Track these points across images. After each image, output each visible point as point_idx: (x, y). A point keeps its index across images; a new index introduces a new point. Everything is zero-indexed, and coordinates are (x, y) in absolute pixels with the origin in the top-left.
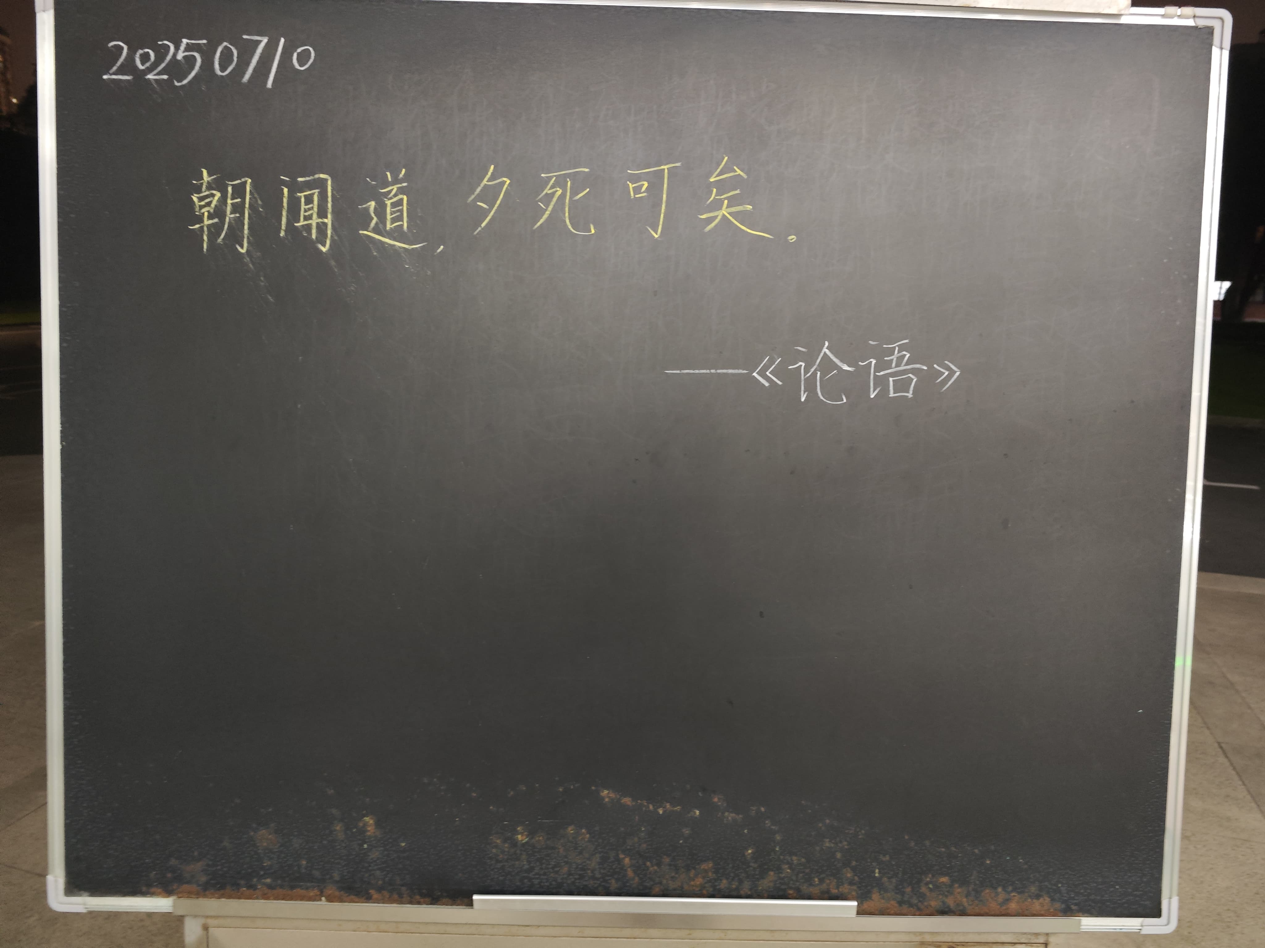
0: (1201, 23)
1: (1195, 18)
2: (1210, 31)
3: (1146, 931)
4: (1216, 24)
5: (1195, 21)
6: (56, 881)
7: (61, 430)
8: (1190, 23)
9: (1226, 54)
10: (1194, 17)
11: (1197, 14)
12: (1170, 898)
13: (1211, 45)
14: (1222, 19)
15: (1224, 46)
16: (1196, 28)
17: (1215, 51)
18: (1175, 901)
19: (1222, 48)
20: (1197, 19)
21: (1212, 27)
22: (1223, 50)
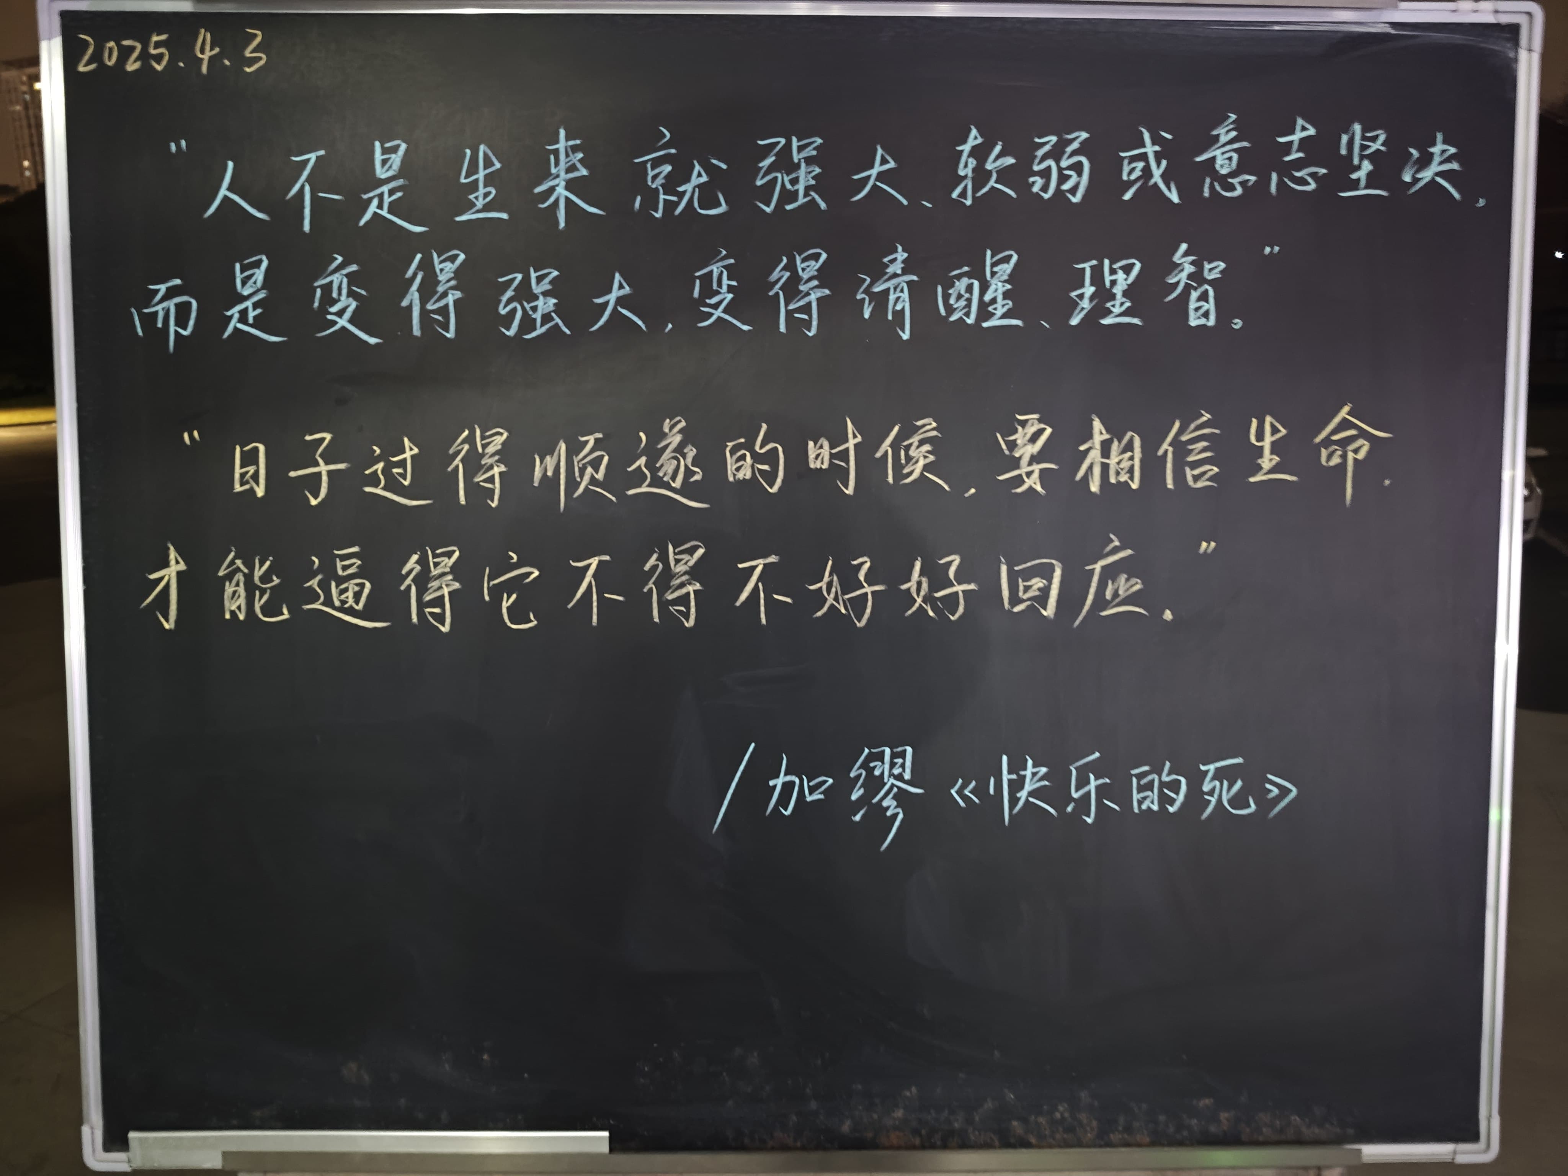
0: (1504, 19)
2: (1515, 29)
3: (1461, 1159)
4: (1523, 21)
5: (1496, 17)
8: (1491, 19)
9: (1537, 58)
10: (1496, 12)
12: (1489, 1118)
13: (1516, 46)
14: (1529, 14)
15: (1534, 48)
16: (1497, 25)
17: (1523, 56)
18: (1496, 1122)
20: (1498, 15)
21: (1518, 24)
22: (1533, 54)
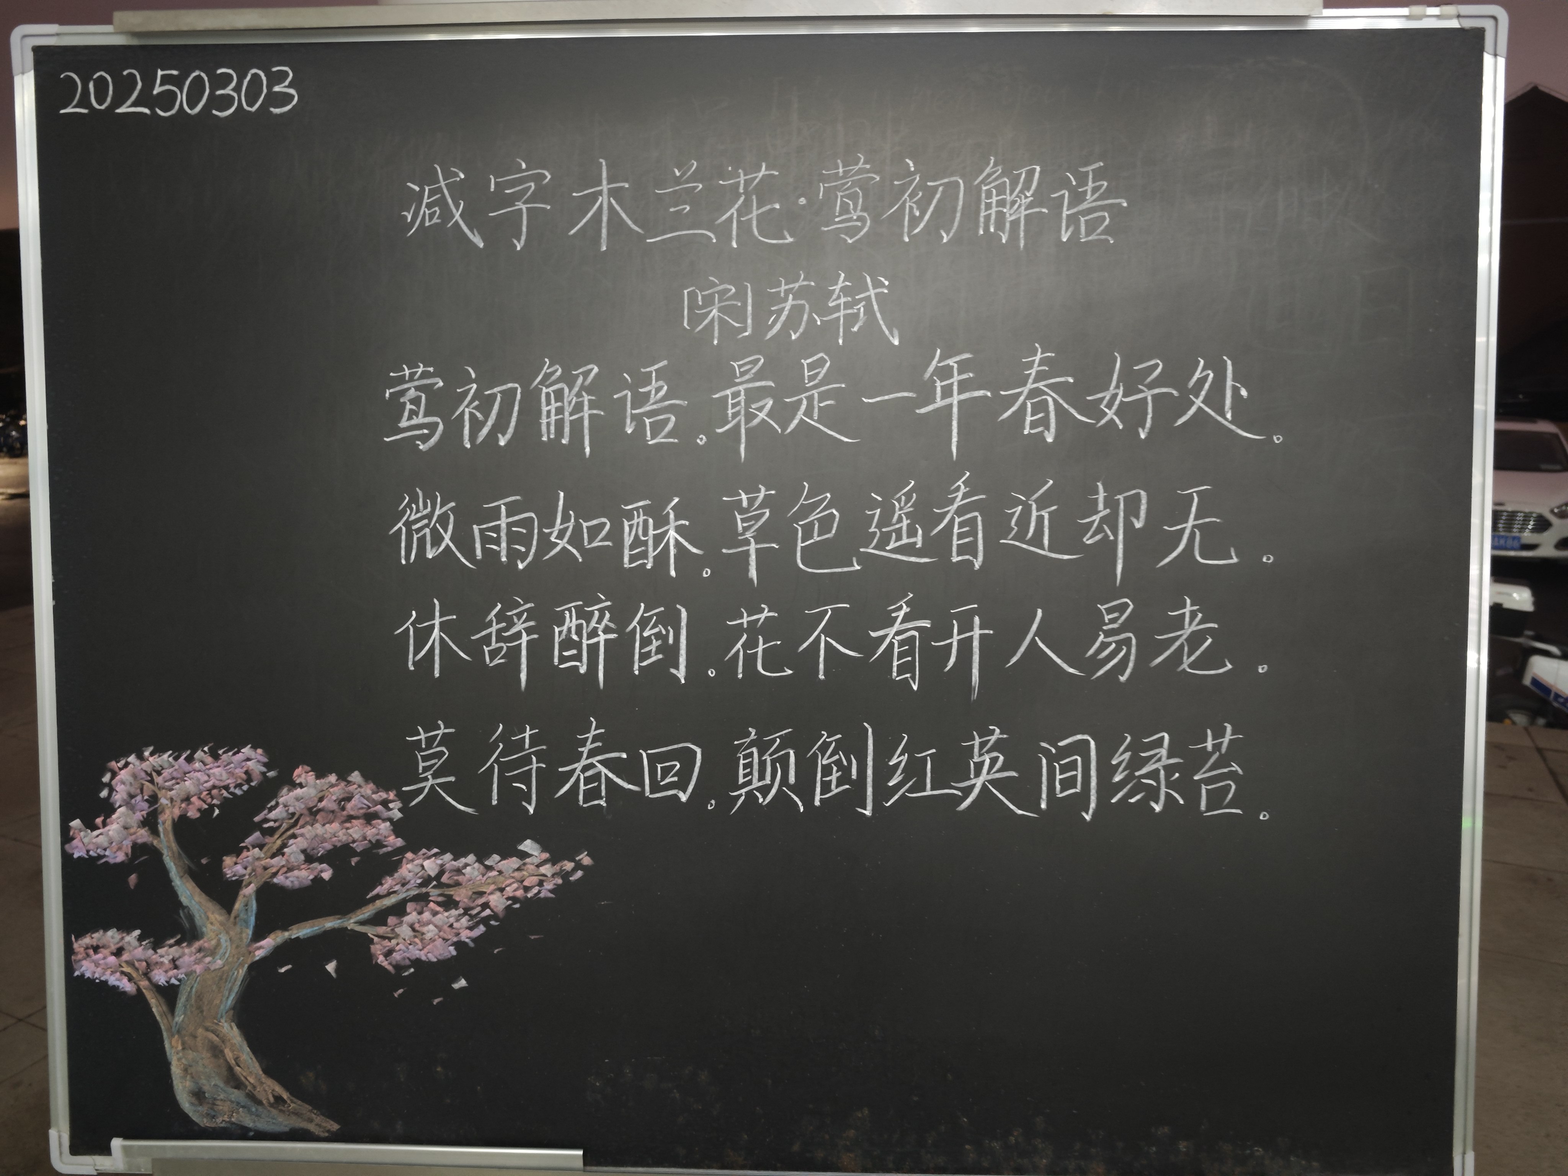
0: (1468, 24)
1: (1460, 19)
2: (1479, 34)
4: (1488, 25)
5: (1459, 22)
6: (60, 1137)
7: (53, 583)
8: (1454, 24)
9: (1502, 62)
10: (1459, 16)
11: (1462, 13)
12: (1464, 1153)
13: (1481, 50)
14: (1495, 18)
15: (1498, 53)
16: (1461, 30)
17: (1488, 59)
18: (1470, 1157)
19: (1495, 55)
20: (1461, 20)
21: (1483, 28)
22: (1499, 58)
